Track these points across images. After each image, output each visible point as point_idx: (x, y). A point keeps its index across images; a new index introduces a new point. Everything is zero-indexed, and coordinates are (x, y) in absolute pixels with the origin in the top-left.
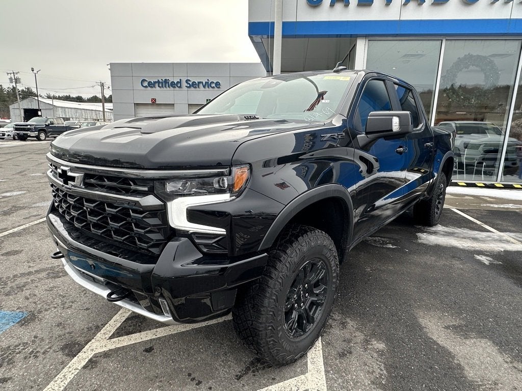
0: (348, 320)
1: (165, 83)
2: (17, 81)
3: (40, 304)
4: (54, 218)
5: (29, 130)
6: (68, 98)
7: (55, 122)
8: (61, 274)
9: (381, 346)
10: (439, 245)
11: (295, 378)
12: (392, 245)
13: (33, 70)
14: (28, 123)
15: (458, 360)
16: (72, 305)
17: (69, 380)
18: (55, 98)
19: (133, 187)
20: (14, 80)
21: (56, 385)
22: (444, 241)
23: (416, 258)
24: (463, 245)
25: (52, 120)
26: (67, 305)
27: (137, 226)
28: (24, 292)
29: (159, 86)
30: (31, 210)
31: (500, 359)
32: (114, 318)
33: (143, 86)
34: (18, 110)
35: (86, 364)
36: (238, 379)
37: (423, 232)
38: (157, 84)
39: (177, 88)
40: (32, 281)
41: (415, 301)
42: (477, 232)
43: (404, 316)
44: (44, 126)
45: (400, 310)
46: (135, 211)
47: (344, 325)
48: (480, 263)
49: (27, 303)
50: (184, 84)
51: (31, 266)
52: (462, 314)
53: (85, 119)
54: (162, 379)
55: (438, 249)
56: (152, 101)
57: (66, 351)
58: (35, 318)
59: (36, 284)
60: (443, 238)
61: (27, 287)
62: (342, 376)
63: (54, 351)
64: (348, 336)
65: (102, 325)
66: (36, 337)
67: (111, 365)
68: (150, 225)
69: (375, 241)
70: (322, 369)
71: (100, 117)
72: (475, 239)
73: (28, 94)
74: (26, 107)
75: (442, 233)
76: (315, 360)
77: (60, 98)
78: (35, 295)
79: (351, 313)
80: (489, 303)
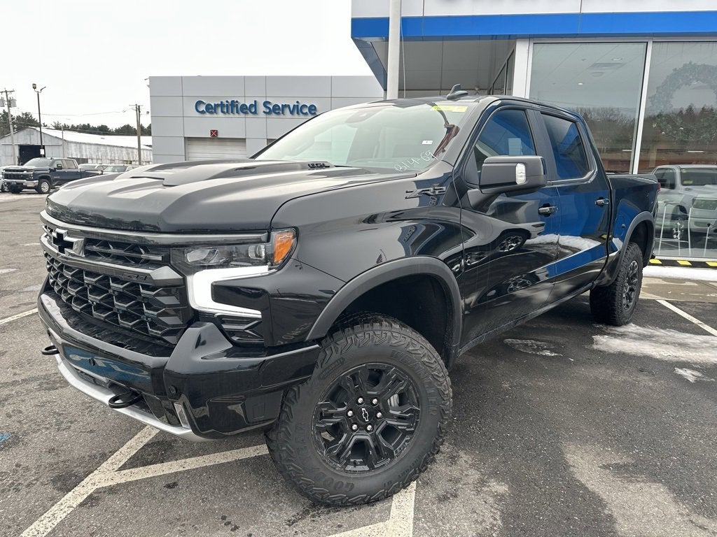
0: (462, 453)
1: (232, 107)
2: (11, 103)
3: (26, 423)
4: (47, 300)
5: (25, 177)
6: (85, 129)
7: (65, 165)
8: (58, 385)
9: (502, 488)
10: (624, 354)
11: (370, 526)
12: (551, 352)
13: (35, 88)
14: (25, 167)
15: (610, 510)
16: (70, 426)
17: (59, 520)
18: (66, 128)
19: (144, 256)
20: (6, 103)
21: (42, 525)
22: (632, 346)
23: (583, 371)
24: (662, 353)
25: (60, 162)
26: (63, 426)
27: (149, 307)
28: (5, 408)
29: (222, 112)
30: (22, 295)
31: (673, 509)
32: (127, 444)
33: (198, 111)
34: (10, 147)
35: (84, 501)
36: (290, 525)
37: (603, 333)
38: (220, 109)
39: (250, 115)
40: (17, 393)
41: (567, 430)
42: (688, 335)
43: (545, 450)
44: (48, 172)
45: (541, 442)
46: (145, 287)
47: (453, 459)
48: (682, 379)
49: (9, 421)
50: (261, 109)
51: (17, 372)
52: (633, 448)
53: (111, 160)
54: (186, 522)
55: (622, 359)
56: (211, 133)
57: (59, 484)
58: (19, 441)
59: (22, 397)
60: (633, 344)
61: (10, 401)
62: (437, 525)
63: (42, 484)
64: (456, 474)
65: (110, 452)
66: (18, 465)
67: (117, 503)
68: (163, 306)
69: (526, 345)
70: (410, 516)
71: (133, 158)
72: (683, 345)
73: (27, 122)
74: (22, 143)
75: (633, 335)
76: (402, 504)
77: (74, 129)
78: (20, 412)
79: (468, 444)
80: (679, 435)
